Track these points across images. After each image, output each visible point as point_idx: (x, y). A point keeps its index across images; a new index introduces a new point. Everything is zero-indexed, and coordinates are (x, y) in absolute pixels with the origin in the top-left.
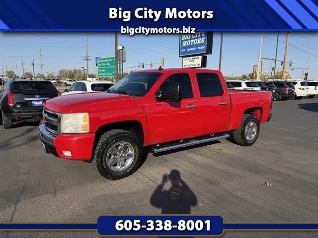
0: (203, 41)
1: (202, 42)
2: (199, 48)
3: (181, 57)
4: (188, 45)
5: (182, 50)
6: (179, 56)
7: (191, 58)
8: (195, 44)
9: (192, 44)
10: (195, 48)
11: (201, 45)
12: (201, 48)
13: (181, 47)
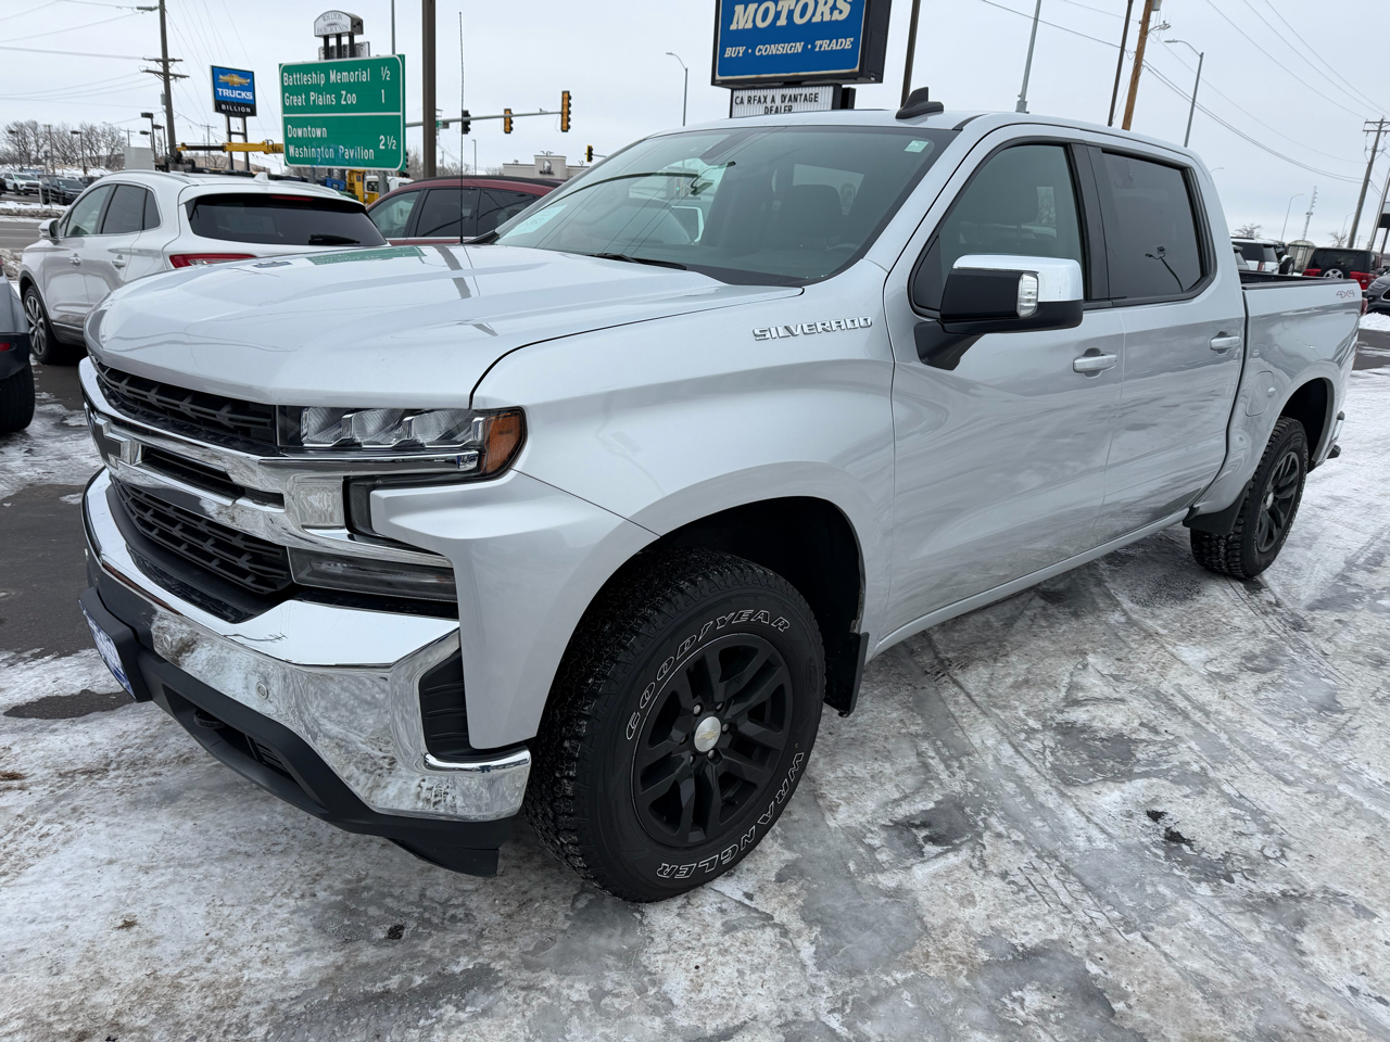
0: (846, 9)
1: (837, 16)
2: (823, 45)
3: (724, 84)
4: (760, 24)
5: (730, 52)
6: (714, 82)
7: (778, 93)
8: (798, 20)
9: (782, 22)
10: (799, 47)
11: (830, 30)
12: (835, 46)
13: (724, 35)
